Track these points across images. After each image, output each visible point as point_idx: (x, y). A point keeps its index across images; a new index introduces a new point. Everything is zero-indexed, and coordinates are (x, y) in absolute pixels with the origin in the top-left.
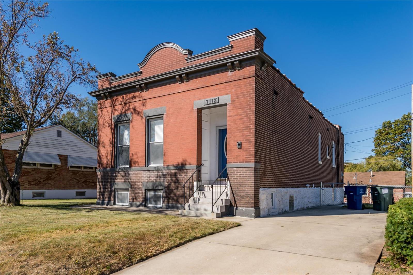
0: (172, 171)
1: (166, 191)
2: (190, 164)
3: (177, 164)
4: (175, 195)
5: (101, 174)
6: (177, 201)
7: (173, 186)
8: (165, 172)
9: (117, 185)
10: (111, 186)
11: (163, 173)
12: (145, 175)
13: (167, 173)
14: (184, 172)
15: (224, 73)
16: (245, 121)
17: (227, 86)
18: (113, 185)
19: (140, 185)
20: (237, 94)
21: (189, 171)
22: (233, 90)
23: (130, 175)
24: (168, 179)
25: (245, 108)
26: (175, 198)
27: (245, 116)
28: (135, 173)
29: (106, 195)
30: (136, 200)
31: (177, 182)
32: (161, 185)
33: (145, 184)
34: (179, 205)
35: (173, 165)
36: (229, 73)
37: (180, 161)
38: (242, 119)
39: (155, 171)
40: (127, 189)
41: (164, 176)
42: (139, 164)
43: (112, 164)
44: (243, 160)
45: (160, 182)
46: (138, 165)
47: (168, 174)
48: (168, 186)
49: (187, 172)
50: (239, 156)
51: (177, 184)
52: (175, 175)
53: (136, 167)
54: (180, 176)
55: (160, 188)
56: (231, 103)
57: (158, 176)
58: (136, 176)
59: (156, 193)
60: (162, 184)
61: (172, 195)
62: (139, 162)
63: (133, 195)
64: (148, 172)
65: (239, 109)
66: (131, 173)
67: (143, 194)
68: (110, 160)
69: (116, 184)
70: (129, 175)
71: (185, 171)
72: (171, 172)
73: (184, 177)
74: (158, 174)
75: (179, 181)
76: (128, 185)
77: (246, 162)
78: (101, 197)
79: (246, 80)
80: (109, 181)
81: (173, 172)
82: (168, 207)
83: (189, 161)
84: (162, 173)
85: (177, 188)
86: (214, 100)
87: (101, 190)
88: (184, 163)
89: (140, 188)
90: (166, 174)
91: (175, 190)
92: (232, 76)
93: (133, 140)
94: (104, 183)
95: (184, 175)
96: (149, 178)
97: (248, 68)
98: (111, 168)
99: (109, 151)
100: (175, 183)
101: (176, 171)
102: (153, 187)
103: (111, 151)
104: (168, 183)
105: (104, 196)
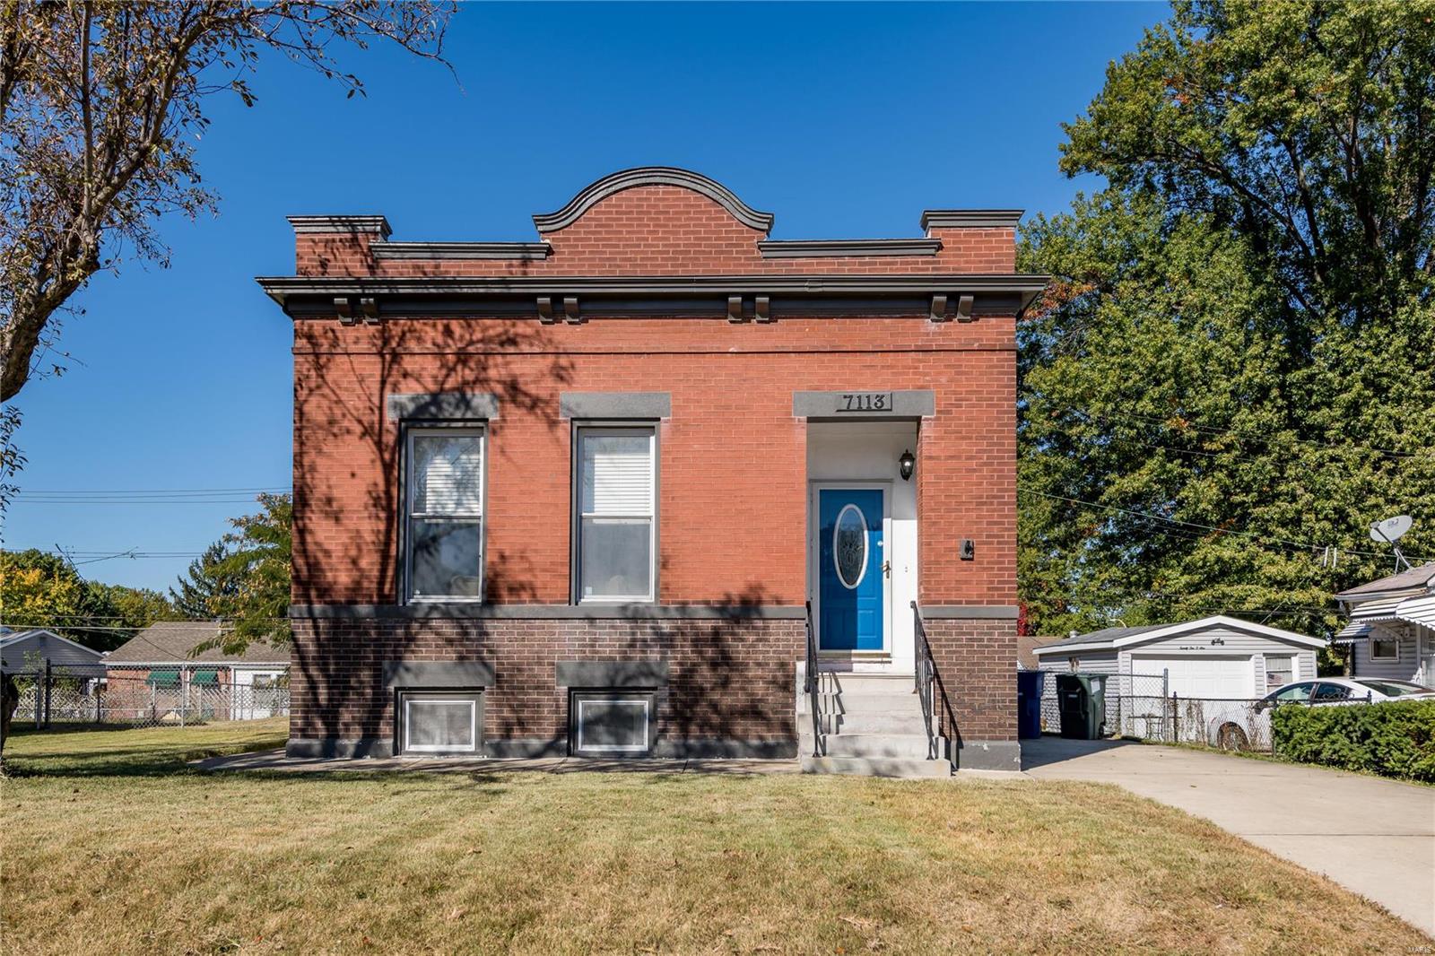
0: (700, 623)
1: (672, 694)
2: (779, 602)
3: (722, 598)
4: (714, 707)
5: (316, 627)
6: (725, 730)
7: (705, 676)
8: (666, 627)
9: (417, 676)
10: (380, 679)
11: (660, 628)
12: (570, 633)
13: (678, 628)
14: (754, 628)
15: (910, 322)
16: (984, 477)
17: (920, 361)
18: (389, 674)
19: (544, 674)
20: (955, 393)
21: (773, 624)
22: (944, 380)
23: (487, 634)
24: (683, 652)
25: (984, 438)
26: (715, 719)
27: (985, 464)
28: (514, 627)
29: (346, 717)
30: (523, 730)
31: (724, 661)
32: (651, 674)
33: (569, 669)
34: (734, 743)
35: (707, 603)
36: (929, 325)
37: (736, 588)
38: (975, 470)
39: (618, 623)
40: (474, 691)
41: (666, 641)
42: (539, 593)
43: (387, 586)
44: (980, 596)
45: (644, 662)
46: (534, 596)
47: (683, 634)
48: (680, 676)
49: (766, 628)
50: (966, 582)
51: (723, 671)
52: (716, 637)
53: (524, 602)
54: (734, 640)
55: (644, 683)
56: (938, 419)
57: (634, 640)
58: (523, 639)
59: (622, 702)
60: (655, 669)
61: (702, 709)
62: (538, 584)
63: (506, 713)
64: (586, 624)
65: (963, 438)
66: (495, 627)
67: (558, 706)
68: (375, 573)
69: (407, 669)
70: (484, 634)
71: (759, 623)
72: (697, 628)
73: (754, 646)
74: (633, 634)
75: (730, 658)
76: (480, 674)
77: (988, 603)
78: (319, 724)
79: (985, 355)
80: (368, 658)
81: (707, 626)
82: (682, 751)
83: (772, 590)
84: (652, 628)
85: (725, 684)
86: (873, 401)
87: (315, 694)
88: (753, 597)
89: (545, 682)
90: (672, 634)
91: (712, 689)
92: (940, 334)
93: (503, 499)
94: (336, 664)
95: (751, 638)
96: (593, 646)
97: (993, 321)
98: (380, 603)
99: (369, 537)
100: (714, 665)
101: (720, 623)
102: (613, 681)
103: (382, 537)
104: (681, 664)
105: (337, 718)
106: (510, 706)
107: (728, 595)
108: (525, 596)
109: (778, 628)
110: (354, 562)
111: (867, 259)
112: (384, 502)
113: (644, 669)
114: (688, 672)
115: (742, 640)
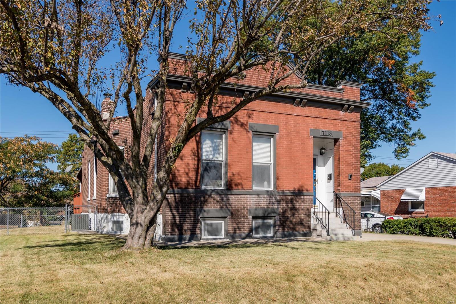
0: (287, 197)
1: (280, 218)
2: (307, 191)
3: (293, 189)
4: (291, 222)
5: (175, 197)
6: (294, 229)
7: (289, 213)
8: (278, 198)
9: (207, 213)
10: (196, 214)
11: (277, 198)
12: (252, 199)
13: (281, 198)
14: (301, 198)
15: (337, 111)
16: (353, 157)
17: (340, 123)
18: (199, 213)
19: (245, 212)
20: (347, 133)
21: (305, 197)
22: (345, 129)
23: (229, 199)
24: (283, 206)
25: (353, 146)
26: (292, 226)
27: (354, 153)
28: (236, 197)
29: (185, 228)
30: (240, 230)
31: (294, 209)
32: (275, 212)
33: (252, 211)
34: (296, 233)
35: (289, 190)
36: (341, 113)
37: (296, 187)
38: (351, 155)
39: (265, 196)
40: (223, 218)
41: (279, 202)
42: (244, 186)
43: (198, 183)
44: (353, 190)
45: (273, 209)
46: (242, 187)
47: (283, 200)
48: (282, 213)
49: (304, 198)
50: (350, 186)
51: (293, 211)
52: (292, 201)
53: (239, 189)
54: (296, 202)
55: (273, 215)
56: (343, 140)
57: (270, 202)
58: (239, 201)
59: (266, 221)
60: (276, 211)
61: (288, 223)
62: (243, 184)
63: (235, 225)
64: (257, 196)
65: (349, 146)
66: (231, 197)
67: (249, 223)
68: (194, 178)
69: (205, 211)
71: (302, 197)
72: (287, 198)
73: (300, 204)
74: (270, 200)
75: (295, 207)
76: (227, 212)
77: (355, 192)
78: (176, 230)
79: (354, 123)
80: (192, 207)
81: (289, 197)
82: (284, 236)
83: (306, 187)
84: (275, 198)
85: (294, 215)
86: (329, 133)
87: (175, 220)
88: (301, 189)
89: (246, 215)
90: (280, 200)
91: (291, 217)
92: (344, 116)
93: (233, 155)
94: (182, 209)
95: (300, 201)
96: (259, 203)
97: (355, 113)
98: (196, 189)
99: (192, 166)
100: (291, 209)
101: (292, 197)
102: (264, 214)
103: (196, 166)
104: (282, 209)
105: (182, 228)
106: (236, 223)
107: (294, 188)
108: (240, 187)
109: (307, 198)
110: (187, 174)
111: (327, 92)
112: (196, 154)
113: (273, 211)
114: (285, 212)
115: (298, 202)
